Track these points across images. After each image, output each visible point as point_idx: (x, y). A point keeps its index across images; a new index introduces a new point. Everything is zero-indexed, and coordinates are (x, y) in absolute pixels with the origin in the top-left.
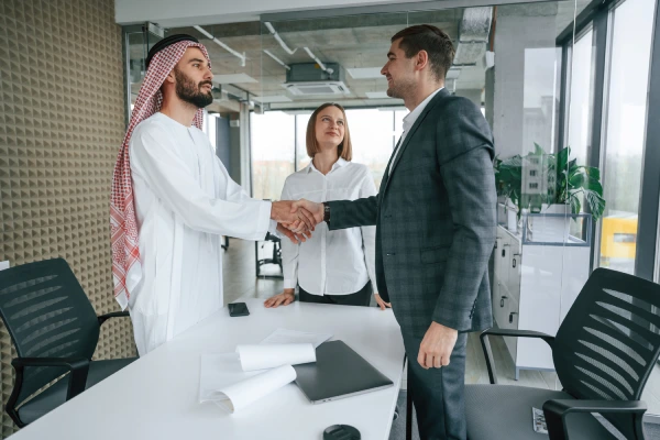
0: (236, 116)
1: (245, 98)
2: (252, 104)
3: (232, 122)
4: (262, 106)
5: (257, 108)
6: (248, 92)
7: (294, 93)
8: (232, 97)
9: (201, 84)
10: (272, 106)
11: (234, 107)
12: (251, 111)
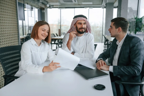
0: (44, 9)
1: (46, 4)
2: (48, 5)
3: (42, 11)
4: (51, 6)
5: (50, 7)
6: (47, 2)
7: (61, 2)
8: (43, 3)
9: (80, 29)
10: (54, 6)
11: (43, 6)
12: (48, 8)
